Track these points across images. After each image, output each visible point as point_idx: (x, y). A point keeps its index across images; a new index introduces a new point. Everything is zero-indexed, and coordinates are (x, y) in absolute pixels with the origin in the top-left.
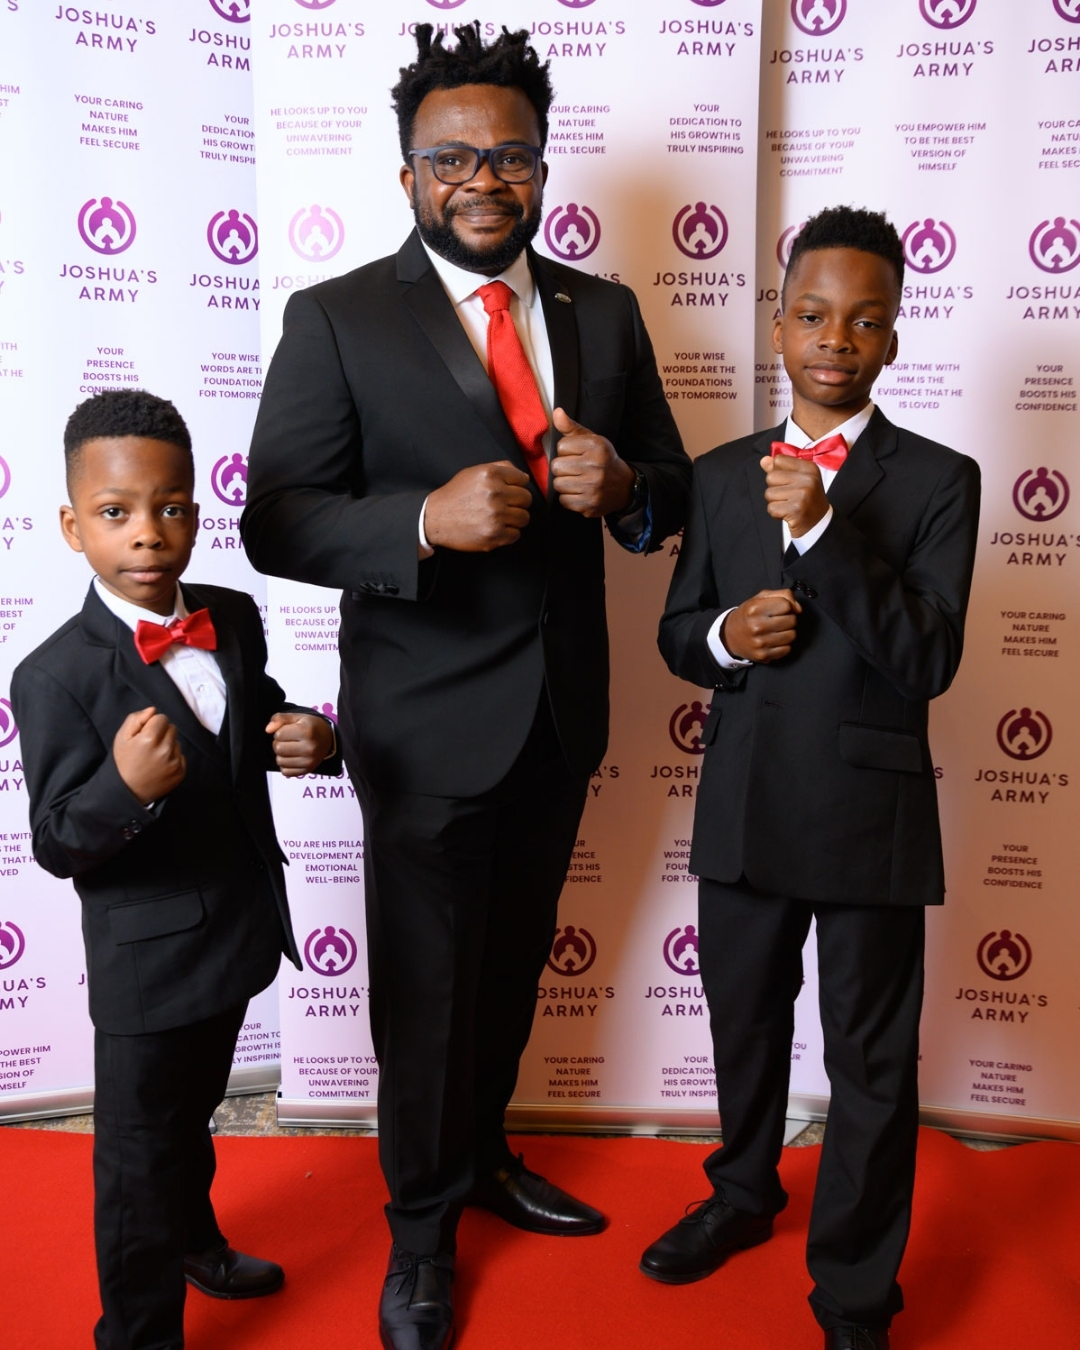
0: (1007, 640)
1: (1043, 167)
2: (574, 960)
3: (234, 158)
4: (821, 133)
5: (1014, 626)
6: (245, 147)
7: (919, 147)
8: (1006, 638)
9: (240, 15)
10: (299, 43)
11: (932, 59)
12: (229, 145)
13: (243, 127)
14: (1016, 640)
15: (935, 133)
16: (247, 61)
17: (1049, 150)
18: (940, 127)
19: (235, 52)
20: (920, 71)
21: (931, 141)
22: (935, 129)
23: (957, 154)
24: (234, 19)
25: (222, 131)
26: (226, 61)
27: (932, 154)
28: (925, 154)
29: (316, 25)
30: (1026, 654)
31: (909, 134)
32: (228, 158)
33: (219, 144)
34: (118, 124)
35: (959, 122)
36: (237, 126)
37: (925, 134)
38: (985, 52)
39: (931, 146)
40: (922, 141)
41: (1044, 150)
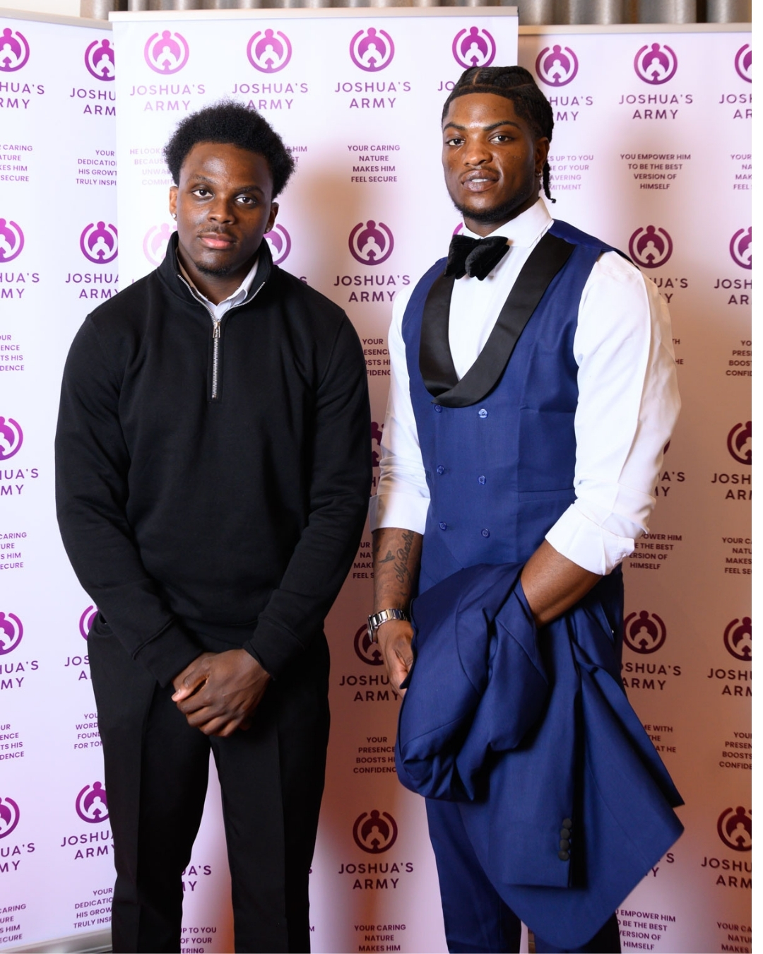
0: (728, 561)
1: (737, 188)
2: (379, 840)
3: (103, 182)
4: (562, 158)
5: (734, 550)
6: (110, 173)
7: (639, 171)
8: (727, 559)
9: (109, 75)
10: (153, 99)
11: (646, 106)
12: (99, 172)
13: (110, 158)
14: (735, 561)
15: (651, 161)
16: (114, 109)
17: (740, 176)
18: (655, 157)
19: (104, 103)
20: (637, 115)
21: (649, 167)
22: (652, 158)
23: (670, 177)
24: (105, 78)
25: (94, 162)
26: (98, 110)
27: (651, 177)
28: (645, 176)
29: (167, 86)
30: (745, 573)
31: (631, 161)
32: (98, 182)
33: (91, 172)
34: (13, 163)
35: (671, 153)
36: (105, 158)
37: (644, 162)
38: (687, 102)
39: (648, 171)
40: (642, 167)
41: (737, 176)
